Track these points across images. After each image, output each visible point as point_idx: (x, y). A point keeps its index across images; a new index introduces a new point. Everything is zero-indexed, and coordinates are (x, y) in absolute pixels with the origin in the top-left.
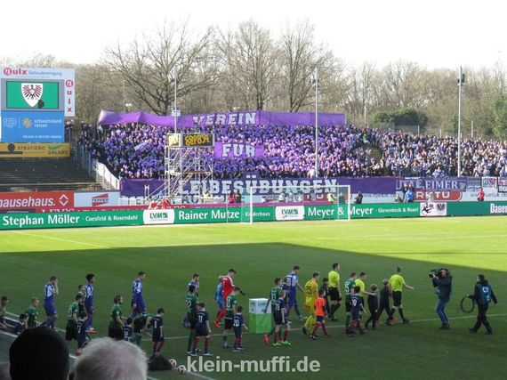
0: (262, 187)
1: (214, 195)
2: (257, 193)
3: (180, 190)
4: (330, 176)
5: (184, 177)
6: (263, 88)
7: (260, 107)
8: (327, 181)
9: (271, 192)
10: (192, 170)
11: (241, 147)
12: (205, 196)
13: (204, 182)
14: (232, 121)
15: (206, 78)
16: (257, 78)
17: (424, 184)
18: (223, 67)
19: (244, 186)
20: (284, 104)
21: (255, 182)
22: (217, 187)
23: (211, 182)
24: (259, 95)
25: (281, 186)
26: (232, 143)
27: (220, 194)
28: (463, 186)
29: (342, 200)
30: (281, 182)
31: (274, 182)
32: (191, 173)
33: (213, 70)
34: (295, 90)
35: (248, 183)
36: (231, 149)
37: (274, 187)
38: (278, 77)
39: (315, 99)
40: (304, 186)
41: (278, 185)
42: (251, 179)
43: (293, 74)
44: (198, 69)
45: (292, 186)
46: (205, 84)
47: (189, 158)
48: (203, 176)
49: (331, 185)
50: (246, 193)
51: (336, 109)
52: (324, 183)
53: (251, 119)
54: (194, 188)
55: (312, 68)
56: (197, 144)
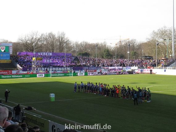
0: (53, 69)
1: (43, 71)
2: (52, 70)
3: (35, 70)
4: (69, 67)
5: (36, 67)
6: (54, 47)
7: (53, 52)
8: (68, 68)
9: (55, 70)
10: (38, 65)
11: (49, 60)
12: (41, 71)
13: (41, 68)
14: (46, 54)
15: (41, 45)
16: (52, 45)
17: (89, 68)
18: (45, 43)
19: (50, 69)
20: (58, 51)
21: (52, 68)
22: (44, 69)
23: (42, 68)
24: (53, 49)
25: (58, 69)
26: (47, 59)
27: (44, 71)
28: (97, 69)
29: (71, 72)
30: (58, 68)
31: (56, 68)
32: (38, 66)
33: (43, 44)
34: (61, 48)
35: (50, 68)
36: (47, 61)
37: (56, 69)
38: (57, 45)
39: (65, 50)
40: (63, 69)
41: (57, 69)
42: (51, 67)
43: (60, 44)
44: (39, 43)
45: (60, 69)
46: (41, 46)
47: (37, 63)
48: (40, 67)
49: (69, 69)
50: (50, 71)
51: (70, 52)
52: (67, 68)
53: (51, 54)
54: (38, 69)
55: (64, 43)
56: (39, 60)
